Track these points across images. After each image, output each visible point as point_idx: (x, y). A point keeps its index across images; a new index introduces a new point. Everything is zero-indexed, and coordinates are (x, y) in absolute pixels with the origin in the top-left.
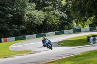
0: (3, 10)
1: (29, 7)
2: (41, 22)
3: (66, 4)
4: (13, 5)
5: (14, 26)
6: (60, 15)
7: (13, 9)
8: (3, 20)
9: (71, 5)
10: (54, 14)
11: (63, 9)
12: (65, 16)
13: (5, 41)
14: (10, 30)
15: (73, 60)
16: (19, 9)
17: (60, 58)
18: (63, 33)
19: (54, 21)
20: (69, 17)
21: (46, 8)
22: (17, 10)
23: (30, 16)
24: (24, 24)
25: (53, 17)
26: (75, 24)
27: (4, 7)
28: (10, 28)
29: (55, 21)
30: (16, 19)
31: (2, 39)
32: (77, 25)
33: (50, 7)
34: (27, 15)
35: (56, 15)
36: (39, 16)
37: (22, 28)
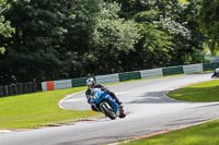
0: (47, 19)
1: (104, 11)
2: (131, 47)
3: (189, 6)
4: (69, 6)
5: (69, 53)
6: (174, 31)
7: (68, 15)
8: (46, 41)
9: (199, 7)
10: (160, 28)
11: (181, 17)
12: (186, 33)
13: (51, 88)
14: (60, 63)
15: (204, 134)
16: (81, 15)
17: (174, 128)
18: (181, 71)
19: (161, 44)
20: (194, 34)
21: (142, 14)
22: (78, 19)
23: (106, 32)
24: (93, 49)
25: (158, 34)
26: (209, 52)
27: (48, 12)
28: (61, 59)
29: (164, 43)
30: (75, 37)
31: (44, 84)
32: (213, 54)
33: (152, 12)
34: (100, 30)
35: (166, 31)
36: (127, 31)
37: (88, 60)
